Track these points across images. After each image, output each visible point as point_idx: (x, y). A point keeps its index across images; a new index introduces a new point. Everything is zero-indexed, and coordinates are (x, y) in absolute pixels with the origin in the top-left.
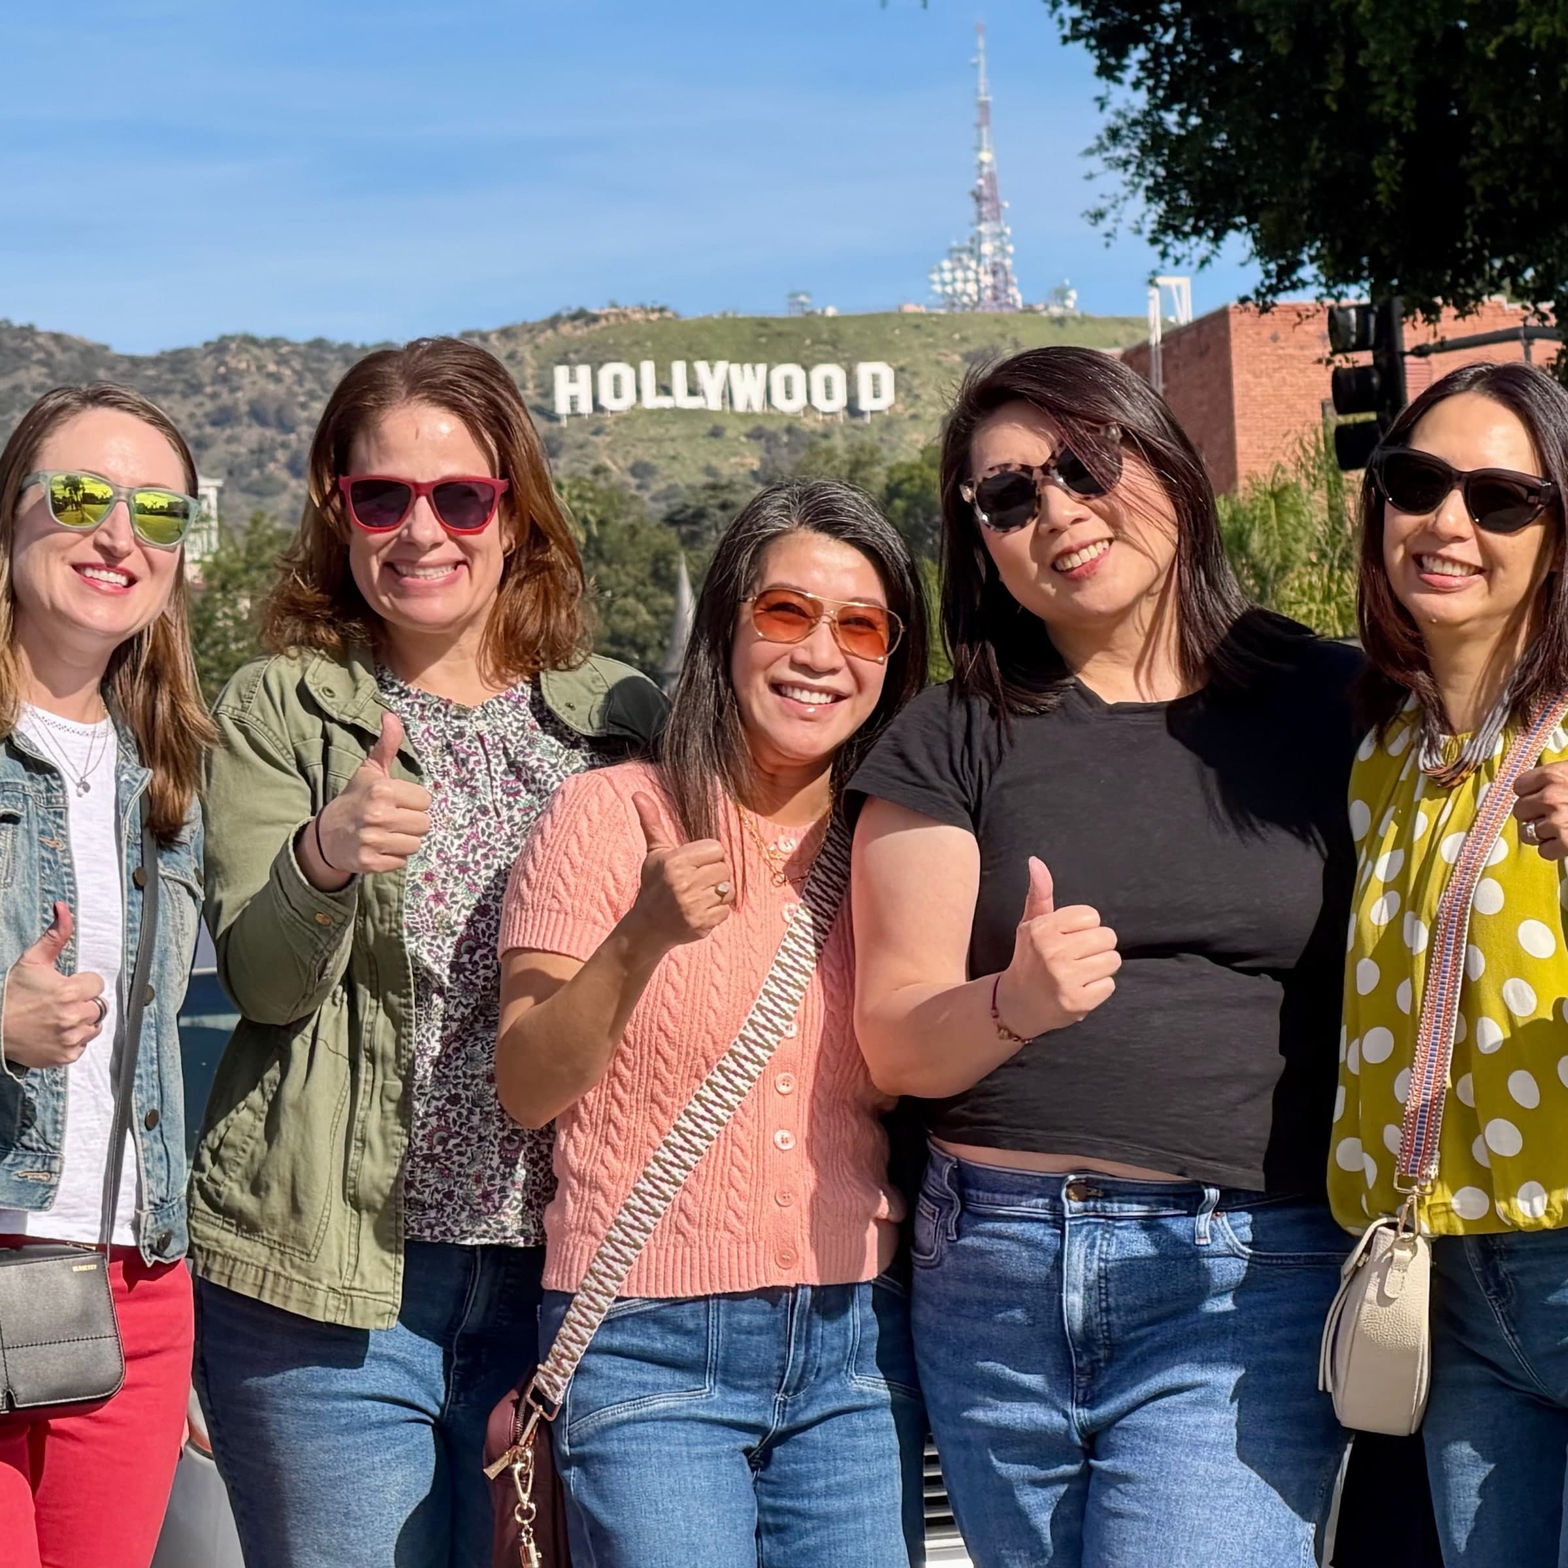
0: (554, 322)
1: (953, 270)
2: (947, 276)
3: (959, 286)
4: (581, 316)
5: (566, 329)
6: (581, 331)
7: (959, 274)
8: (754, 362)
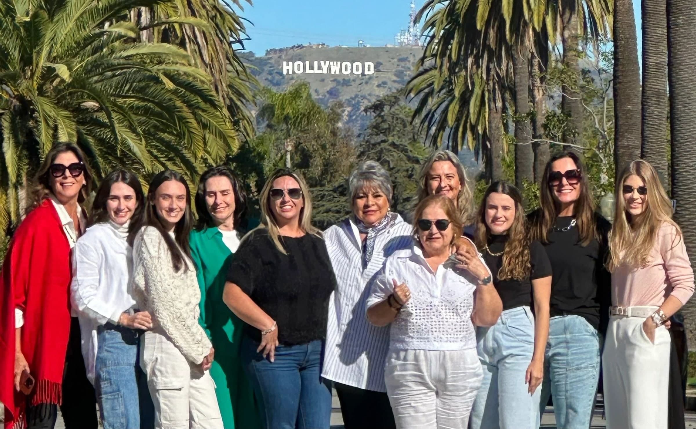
0: (293, 48)
1: (401, 36)
2: (399, 38)
3: (402, 40)
4: (300, 47)
5: (295, 50)
6: (298, 51)
7: (402, 37)
8: (337, 61)
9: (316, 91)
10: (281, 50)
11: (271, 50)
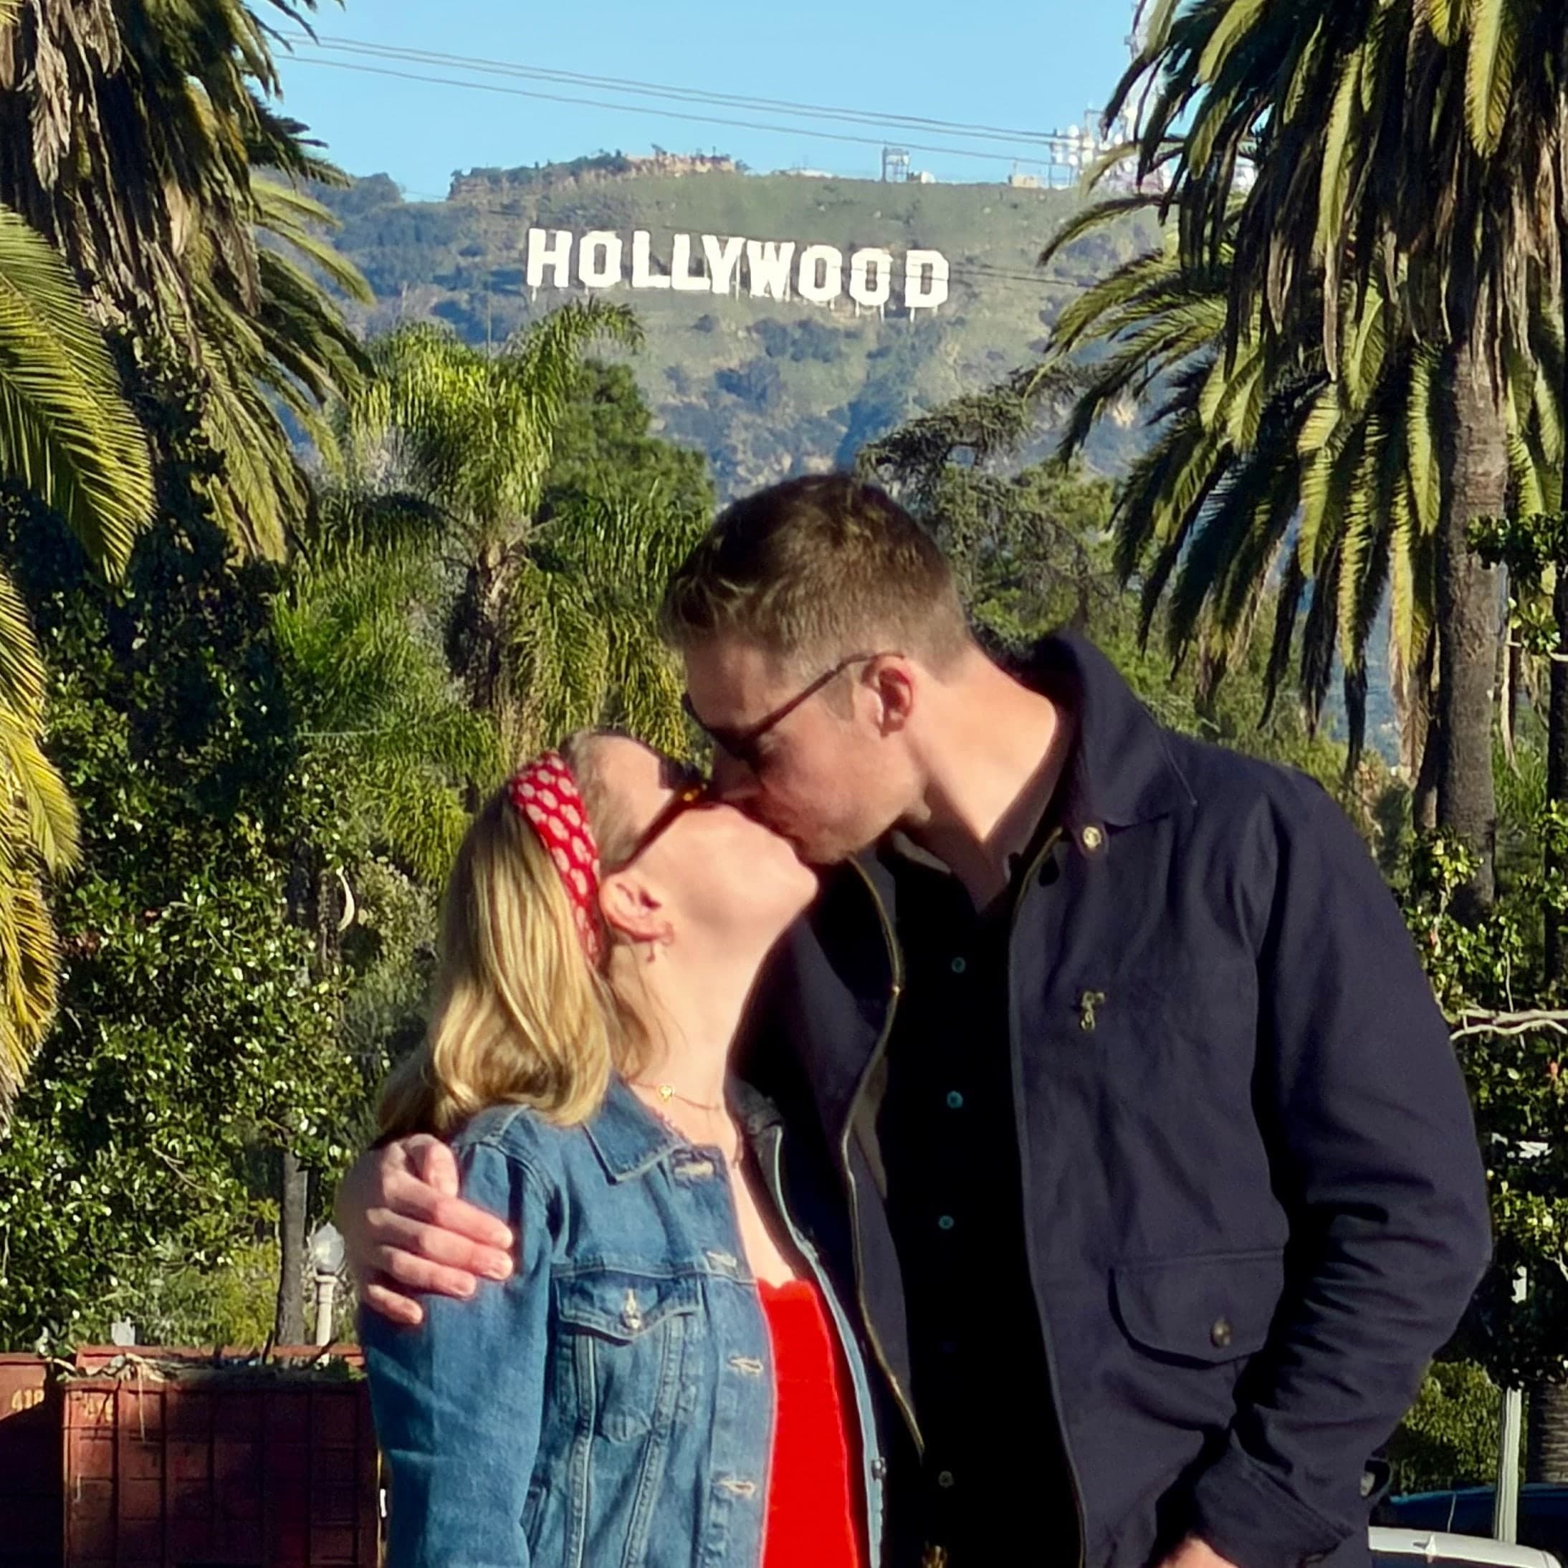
0: (576, 168)
4: (615, 164)
5: (588, 176)
6: (599, 183)
8: (779, 241)
9: (674, 374)
10: (517, 176)
11: (476, 173)
